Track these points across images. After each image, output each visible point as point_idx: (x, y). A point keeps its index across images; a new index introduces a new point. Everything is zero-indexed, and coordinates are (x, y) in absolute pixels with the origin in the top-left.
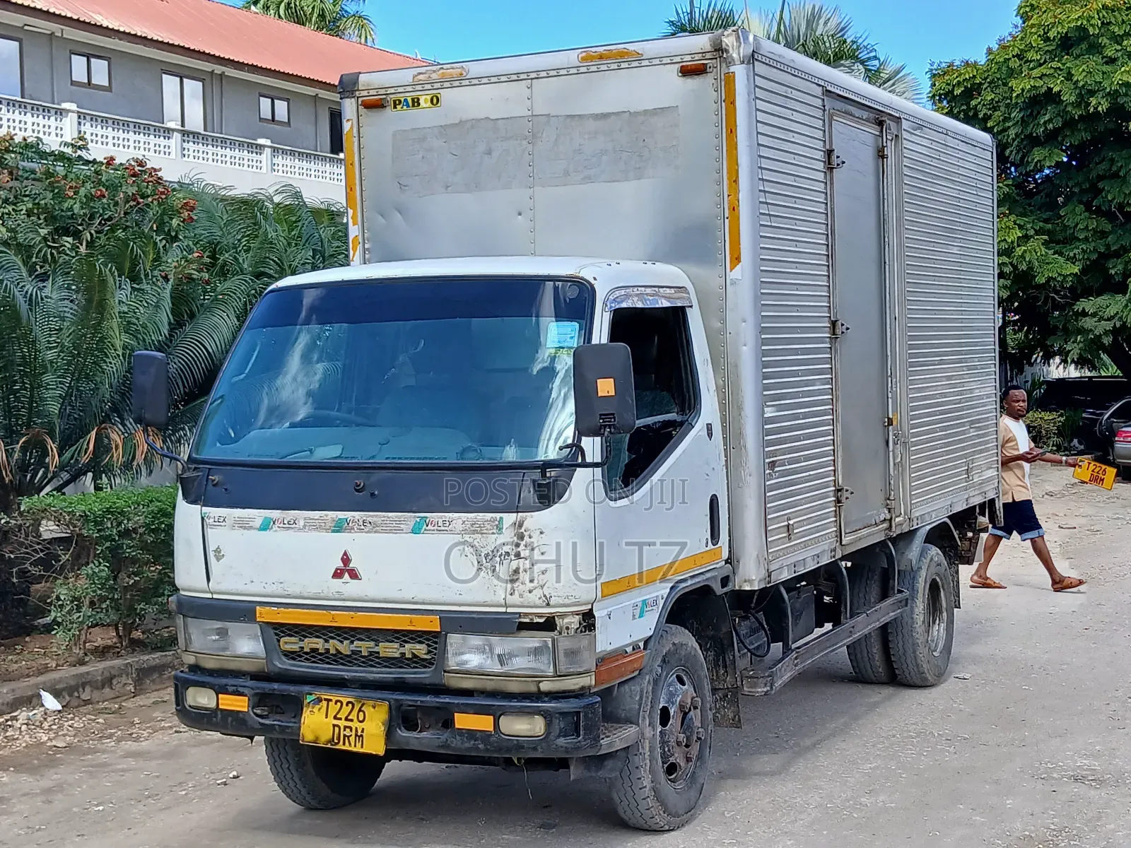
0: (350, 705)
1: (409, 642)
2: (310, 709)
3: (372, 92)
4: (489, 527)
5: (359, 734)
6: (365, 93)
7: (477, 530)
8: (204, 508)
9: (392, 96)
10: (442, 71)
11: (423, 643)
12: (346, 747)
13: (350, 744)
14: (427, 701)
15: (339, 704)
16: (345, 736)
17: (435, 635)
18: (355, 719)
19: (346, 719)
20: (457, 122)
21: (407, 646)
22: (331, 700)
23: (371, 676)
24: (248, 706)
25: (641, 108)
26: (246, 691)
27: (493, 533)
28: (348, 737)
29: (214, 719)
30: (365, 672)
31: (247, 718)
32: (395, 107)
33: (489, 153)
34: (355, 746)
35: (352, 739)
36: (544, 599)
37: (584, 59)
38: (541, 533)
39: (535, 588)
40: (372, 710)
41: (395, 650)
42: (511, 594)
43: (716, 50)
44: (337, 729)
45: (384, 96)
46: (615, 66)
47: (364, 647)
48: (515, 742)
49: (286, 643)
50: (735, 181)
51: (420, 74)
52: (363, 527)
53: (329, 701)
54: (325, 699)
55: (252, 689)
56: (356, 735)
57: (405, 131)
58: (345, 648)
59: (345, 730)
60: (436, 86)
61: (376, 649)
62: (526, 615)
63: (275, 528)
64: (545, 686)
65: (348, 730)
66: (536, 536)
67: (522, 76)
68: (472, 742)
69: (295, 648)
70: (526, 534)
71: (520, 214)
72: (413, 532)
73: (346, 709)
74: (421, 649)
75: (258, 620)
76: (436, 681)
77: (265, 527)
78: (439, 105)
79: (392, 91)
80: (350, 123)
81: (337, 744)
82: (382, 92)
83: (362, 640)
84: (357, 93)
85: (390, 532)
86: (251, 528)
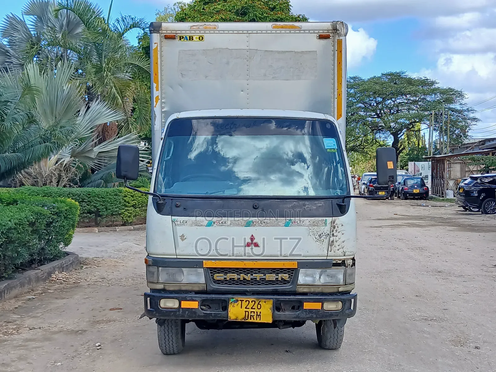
0: (253, 302)
1: (279, 273)
2: (232, 305)
3: (168, 32)
4: (321, 223)
5: (258, 314)
6: (165, 32)
7: (314, 224)
8: (172, 217)
9: (178, 34)
10: (205, 26)
11: (287, 273)
12: (252, 320)
13: (254, 319)
14: (291, 298)
15: (248, 302)
16: (251, 316)
17: (293, 269)
18: (256, 308)
19: (252, 308)
20: (212, 49)
21: (280, 275)
22: (243, 300)
23: (260, 289)
24: (198, 306)
25: (300, 50)
26: (197, 299)
27: (323, 226)
28: (253, 316)
29: (178, 313)
30: (258, 287)
31: (197, 311)
32: (180, 39)
33: (228, 63)
34: (257, 319)
35: (255, 317)
36: (343, 253)
37: (274, 27)
38: (342, 225)
39: (340, 248)
40: (264, 303)
41: (274, 277)
42: (330, 251)
43: (334, 30)
44: (247, 313)
45: (175, 34)
46: (288, 32)
47: (258, 276)
48: (330, 313)
49: (217, 276)
50: (340, 84)
51: (194, 26)
52: (260, 224)
53: (242, 301)
54: (240, 300)
55: (201, 298)
56: (257, 315)
57: (185, 50)
58: (248, 277)
59: (251, 313)
60: (202, 32)
61: (264, 277)
62: (335, 260)
63: (215, 225)
64: (341, 289)
65: (252, 313)
66: (340, 226)
67: (245, 32)
68: (311, 315)
69: (222, 278)
70: (336, 226)
71: (242, 91)
72: (285, 226)
73: (251, 304)
74: (286, 276)
75: (204, 266)
76: (292, 290)
77: (210, 224)
78: (203, 40)
79: (179, 32)
80: (156, 45)
81: (247, 319)
82: (174, 32)
83: (257, 273)
84: (161, 31)
85: (274, 226)
86: (202, 225)
